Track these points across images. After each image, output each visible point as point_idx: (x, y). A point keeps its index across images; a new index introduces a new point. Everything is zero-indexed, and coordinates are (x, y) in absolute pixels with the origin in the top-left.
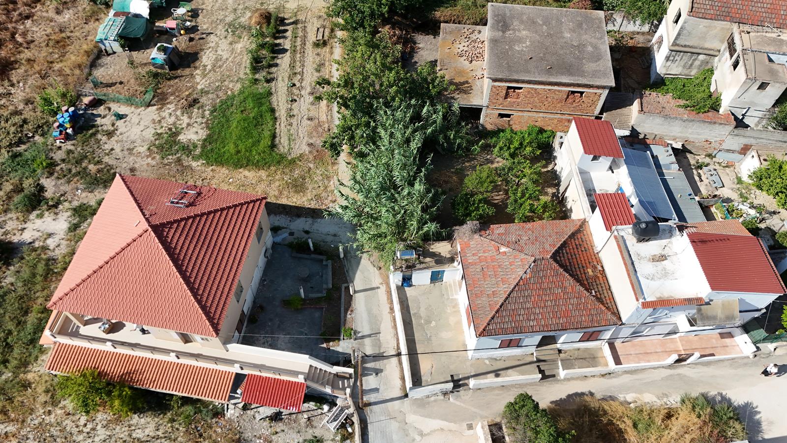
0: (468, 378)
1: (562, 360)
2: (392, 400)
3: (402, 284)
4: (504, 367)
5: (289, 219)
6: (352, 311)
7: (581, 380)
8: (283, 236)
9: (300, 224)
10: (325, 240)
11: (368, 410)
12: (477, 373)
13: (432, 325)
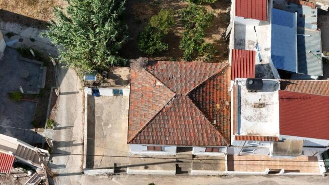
0: (126, 167)
1: (194, 163)
2: (74, 174)
3: (93, 94)
4: (153, 162)
5: (21, 27)
6: (55, 108)
7: (205, 177)
8: (14, 41)
9: (28, 33)
10: (46, 49)
11: (56, 178)
12: (133, 164)
13: (109, 127)
